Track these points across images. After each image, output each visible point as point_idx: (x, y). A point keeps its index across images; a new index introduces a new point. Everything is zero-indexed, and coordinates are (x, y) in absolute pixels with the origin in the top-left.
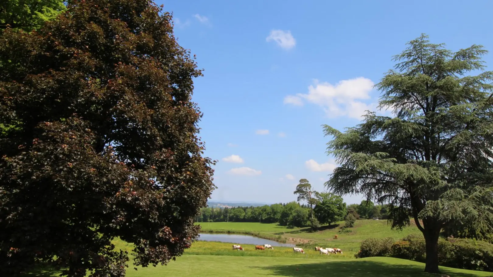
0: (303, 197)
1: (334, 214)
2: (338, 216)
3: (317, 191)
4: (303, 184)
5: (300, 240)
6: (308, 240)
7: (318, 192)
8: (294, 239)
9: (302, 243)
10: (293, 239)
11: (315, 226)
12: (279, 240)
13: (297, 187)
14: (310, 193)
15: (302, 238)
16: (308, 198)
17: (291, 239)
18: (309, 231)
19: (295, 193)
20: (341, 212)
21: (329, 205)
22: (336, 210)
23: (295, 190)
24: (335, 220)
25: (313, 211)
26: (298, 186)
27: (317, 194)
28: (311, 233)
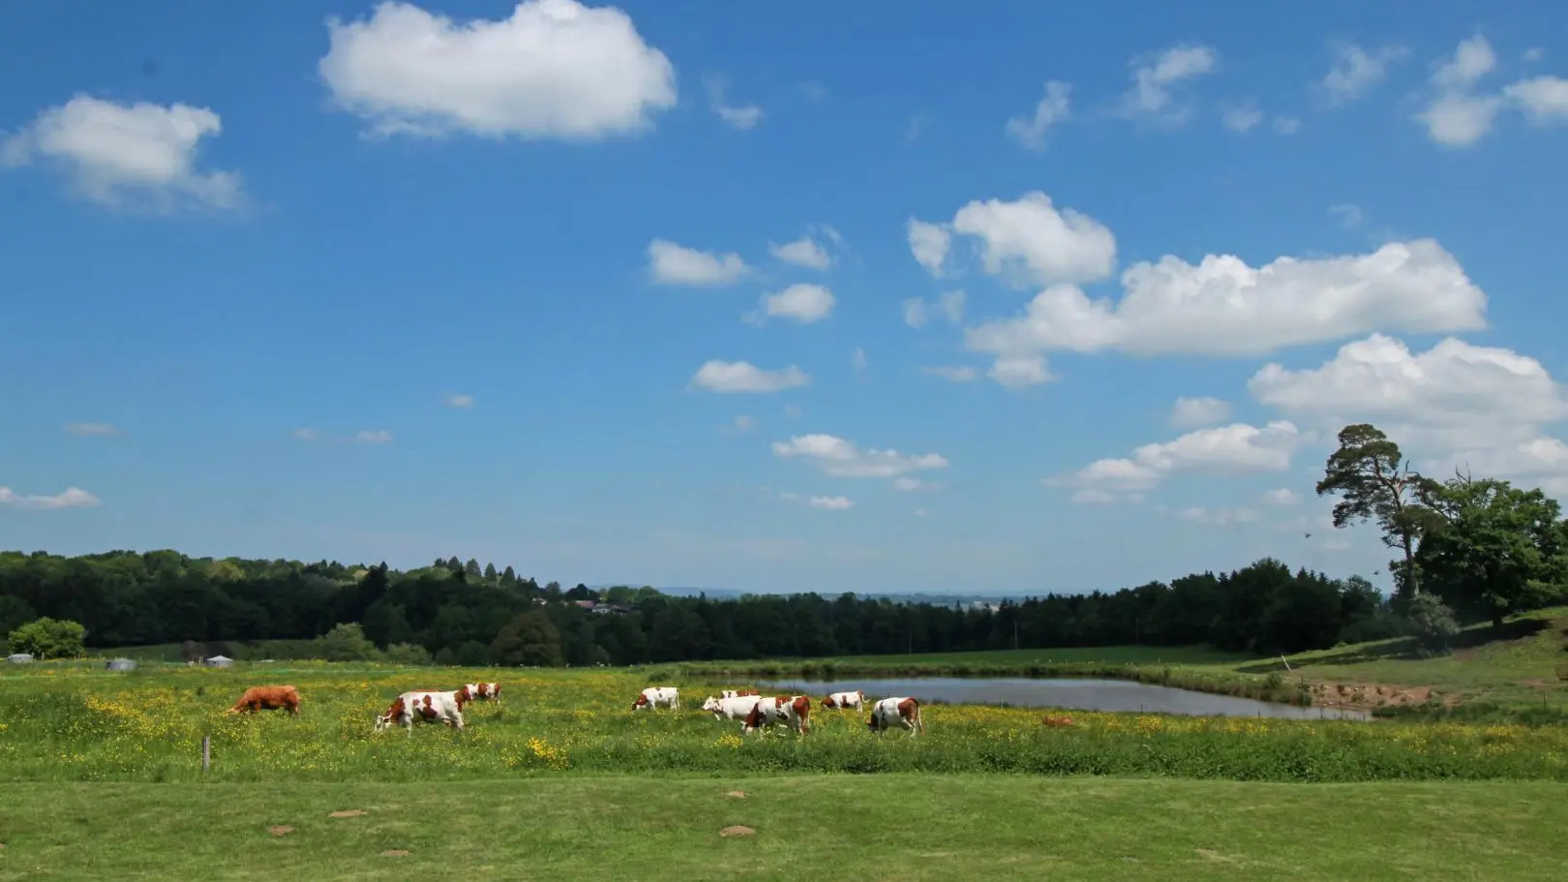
0: (1361, 508)
1: (1524, 571)
2: (1545, 579)
3: (1425, 476)
4: (1360, 446)
5: (1379, 692)
6: (1426, 690)
7: (1430, 481)
8: (1348, 690)
9: (1396, 702)
10: (1340, 689)
11: (1434, 628)
12: (1276, 695)
13: (1330, 462)
14: (1396, 486)
15: (1383, 682)
16: (1383, 510)
17: (1330, 688)
18: (1410, 652)
19: (1322, 487)
20: (1556, 563)
21: (1495, 533)
22: (1533, 555)
23: (1323, 477)
24: (1533, 601)
25: (1416, 565)
26: (1334, 458)
27: (1426, 486)
28: (1421, 662)
